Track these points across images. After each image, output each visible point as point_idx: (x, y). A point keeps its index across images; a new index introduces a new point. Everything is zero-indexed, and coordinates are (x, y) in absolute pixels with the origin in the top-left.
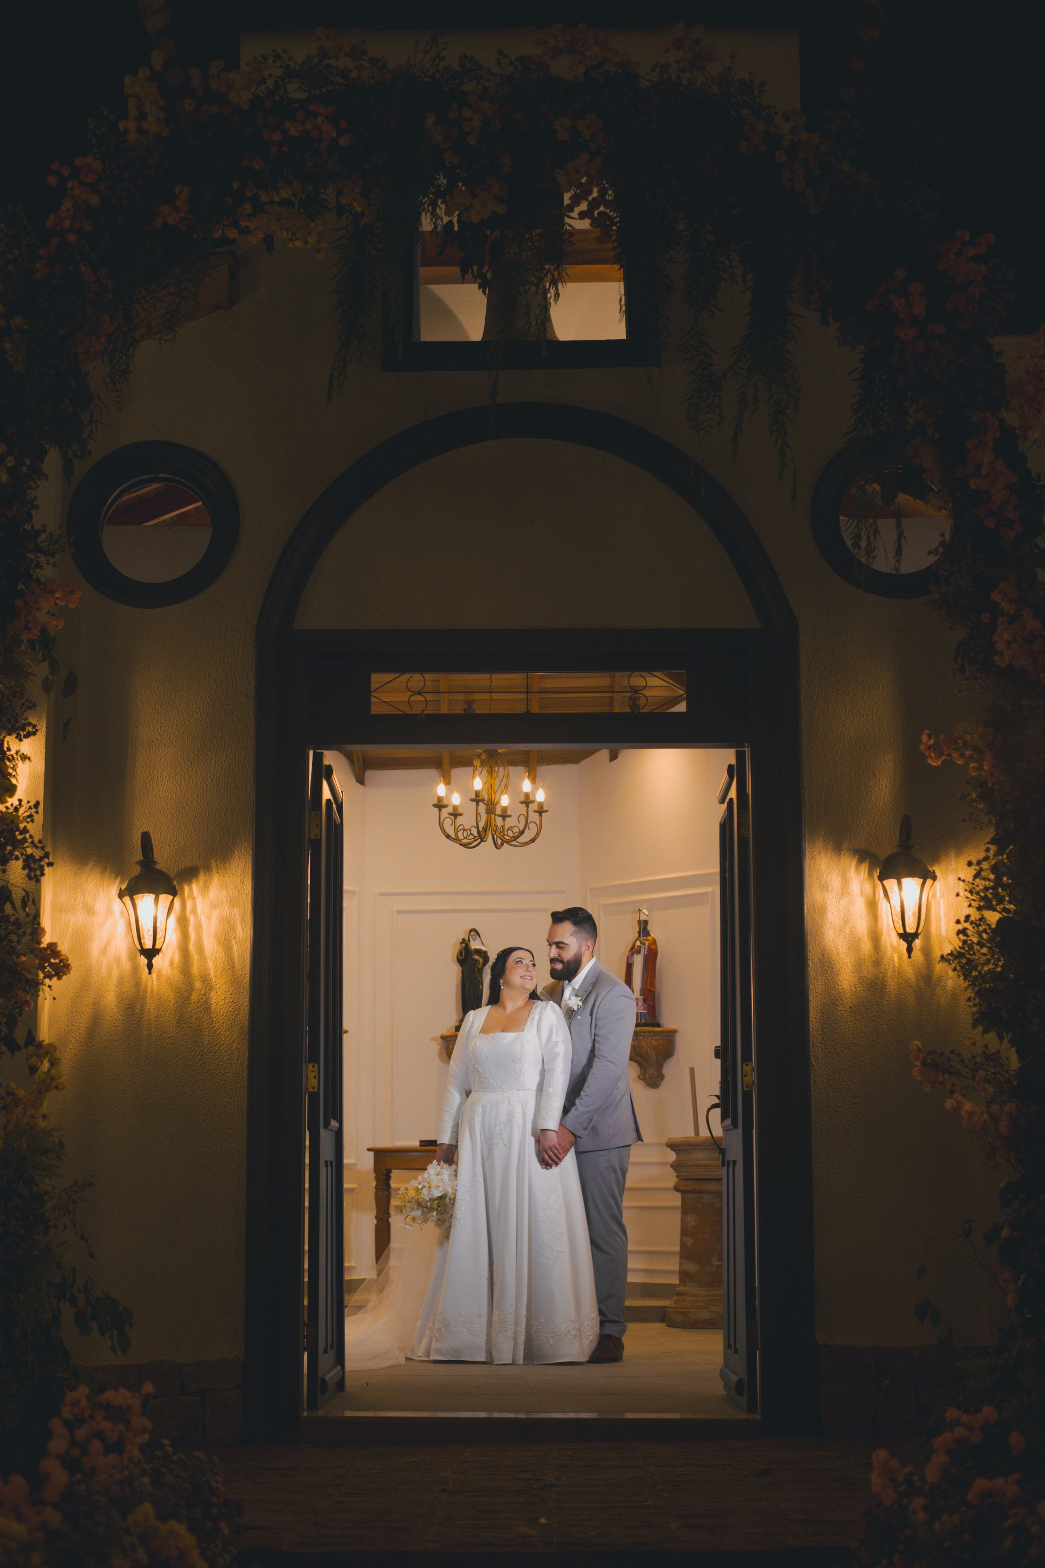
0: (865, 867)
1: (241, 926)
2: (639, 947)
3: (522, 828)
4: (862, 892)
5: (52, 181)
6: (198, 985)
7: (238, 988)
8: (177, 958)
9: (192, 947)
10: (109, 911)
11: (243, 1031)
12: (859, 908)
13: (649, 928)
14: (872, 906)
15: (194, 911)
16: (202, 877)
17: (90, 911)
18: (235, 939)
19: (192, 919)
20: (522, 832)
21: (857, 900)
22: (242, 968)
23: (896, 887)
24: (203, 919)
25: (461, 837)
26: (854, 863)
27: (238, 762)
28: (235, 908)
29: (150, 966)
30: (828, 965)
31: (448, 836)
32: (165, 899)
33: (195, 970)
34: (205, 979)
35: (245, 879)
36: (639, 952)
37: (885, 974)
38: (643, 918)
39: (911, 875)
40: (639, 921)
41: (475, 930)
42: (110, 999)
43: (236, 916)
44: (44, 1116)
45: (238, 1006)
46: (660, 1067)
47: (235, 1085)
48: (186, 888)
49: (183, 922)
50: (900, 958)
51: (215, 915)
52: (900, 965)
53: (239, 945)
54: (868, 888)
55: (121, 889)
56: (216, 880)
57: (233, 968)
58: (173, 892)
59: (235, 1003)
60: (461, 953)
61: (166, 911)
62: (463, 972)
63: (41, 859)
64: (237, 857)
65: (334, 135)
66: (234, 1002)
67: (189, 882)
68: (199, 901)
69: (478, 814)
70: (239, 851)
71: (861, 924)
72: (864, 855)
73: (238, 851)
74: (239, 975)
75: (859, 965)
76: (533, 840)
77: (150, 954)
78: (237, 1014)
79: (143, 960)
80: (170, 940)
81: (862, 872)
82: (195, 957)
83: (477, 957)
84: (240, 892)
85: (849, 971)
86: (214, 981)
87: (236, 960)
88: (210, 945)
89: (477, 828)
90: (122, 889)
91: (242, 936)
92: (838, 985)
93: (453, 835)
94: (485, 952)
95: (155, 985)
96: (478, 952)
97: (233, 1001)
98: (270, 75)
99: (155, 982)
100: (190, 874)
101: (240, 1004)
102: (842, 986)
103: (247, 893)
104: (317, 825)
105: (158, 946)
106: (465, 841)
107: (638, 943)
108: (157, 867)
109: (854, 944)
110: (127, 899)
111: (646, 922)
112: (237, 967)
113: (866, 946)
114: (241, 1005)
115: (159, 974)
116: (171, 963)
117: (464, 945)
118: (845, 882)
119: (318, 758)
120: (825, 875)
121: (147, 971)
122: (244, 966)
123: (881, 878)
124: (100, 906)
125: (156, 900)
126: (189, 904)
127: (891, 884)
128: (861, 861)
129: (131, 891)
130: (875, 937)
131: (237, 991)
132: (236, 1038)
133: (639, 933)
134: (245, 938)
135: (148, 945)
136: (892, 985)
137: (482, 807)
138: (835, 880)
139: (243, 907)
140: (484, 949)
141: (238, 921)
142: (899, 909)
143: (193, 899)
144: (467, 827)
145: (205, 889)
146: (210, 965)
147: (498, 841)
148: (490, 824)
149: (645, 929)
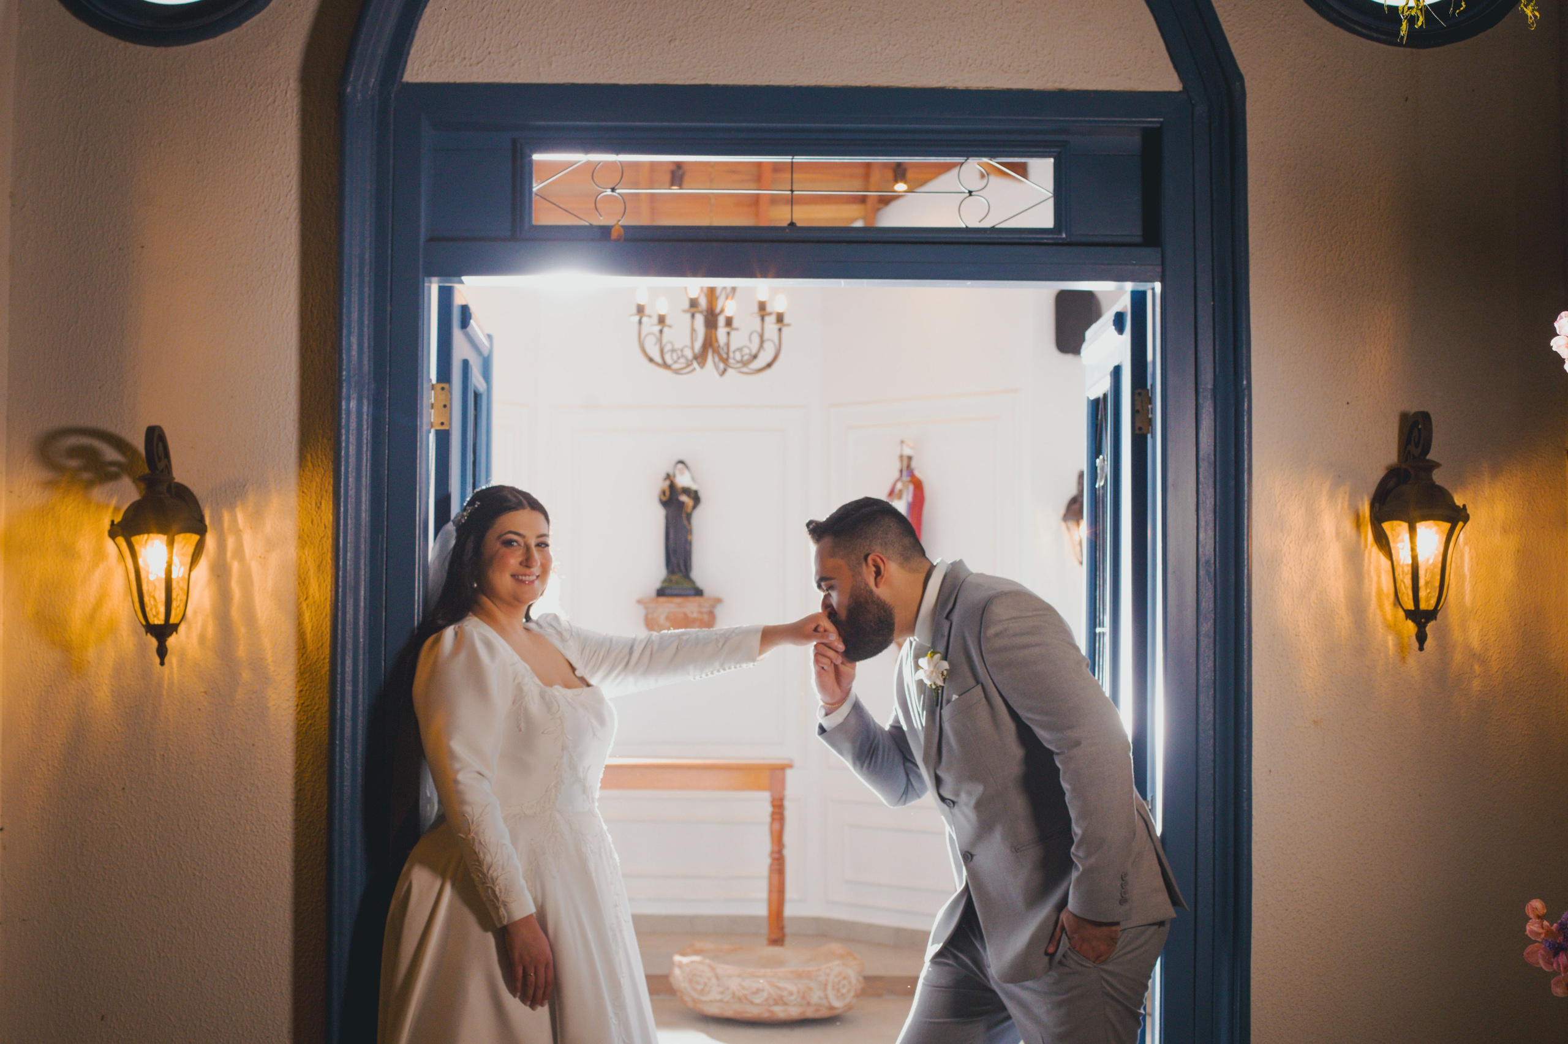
1: (316, 579)
2: (901, 491)
3: (754, 351)
6: (246, 675)
7: (312, 682)
8: (211, 631)
9: (235, 614)
10: (99, 555)
11: (321, 753)
13: (914, 464)
15: (239, 552)
17: (68, 551)
18: (307, 601)
19: (235, 566)
20: (755, 357)
21: (1329, 547)
22: (318, 649)
23: (1403, 535)
24: (254, 566)
25: (669, 361)
27: (312, 305)
28: (307, 548)
29: (162, 652)
31: (651, 360)
32: (186, 542)
33: (241, 651)
34: (257, 665)
35: (323, 502)
37: (1372, 668)
40: (901, 457)
41: (681, 462)
42: (103, 695)
43: (309, 563)
45: (313, 711)
47: (308, 841)
48: (226, 517)
49: (220, 573)
51: (274, 559)
53: (313, 611)
54: (1348, 526)
55: (113, 522)
56: (276, 502)
57: (304, 647)
58: (202, 527)
59: (308, 706)
60: (664, 493)
61: (189, 559)
62: (667, 518)
64: (310, 465)
66: (306, 704)
67: (232, 507)
68: (247, 537)
69: (693, 329)
70: (314, 455)
71: (1336, 586)
73: (311, 455)
74: (314, 660)
75: (1329, 653)
76: (769, 365)
77: (162, 632)
78: (311, 724)
79: (154, 642)
81: (1340, 501)
82: (241, 630)
83: (684, 498)
84: (315, 522)
85: (1315, 664)
86: (273, 669)
87: (309, 637)
88: (266, 610)
89: (692, 348)
90: (116, 522)
91: (317, 595)
92: (1296, 685)
93: (658, 359)
94: (696, 492)
95: (175, 676)
96: (686, 491)
97: (303, 703)
99: (175, 670)
100: (232, 492)
101: (316, 708)
102: (1302, 687)
103: (327, 525)
104: (445, 406)
105: (173, 620)
106: (675, 366)
107: (899, 486)
109: (1323, 618)
110: (121, 540)
111: (910, 458)
112: (311, 646)
114: (318, 709)
115: (180, 658)
116: (202, 639)
117: (668, 483)
119: (446, 295)
120: (1279, 505)
121: (157, 660)
122: (322, 645)
124: (85, 545)
125: (171, 543)
126: (231, 542)
127: (1394, 528)
129: (128, 528)
130: (1358, 609)
131: (310, 686)
132: (308, 763)
133: (901, 471)
134: (323, 599)
135: (158, 620)
137: (700, 319)
138: (1294, 515)
139: (320, 548)
140: (694, 487)
141: (311, 572)
142: (1407, 572)
143: (238, 533)
144: (678, 346)
145: (256, 518)
146: (267, 643)
147: (722, 366)
148: (709, 343)
149: (909, 467)
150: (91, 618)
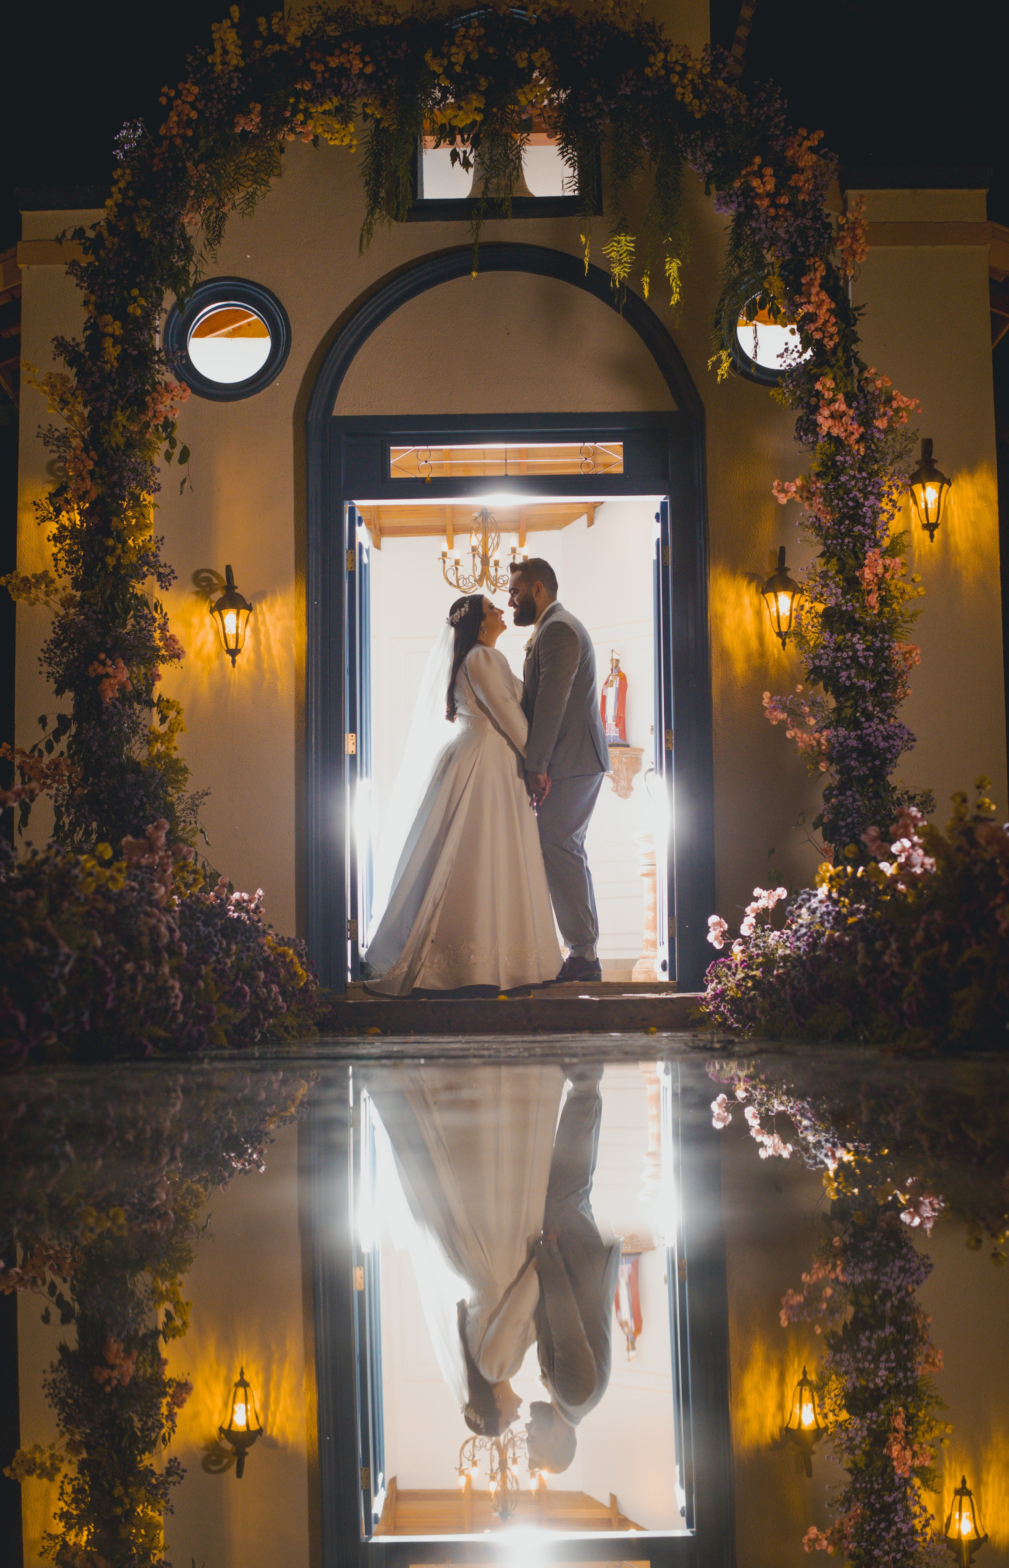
0: (753, 587)
1: (297, 634)
2: (612, 682)
4: (751, 604)
5: (163, 100)
6: (268, 676)
8: (252, 657)
9: (262, 649)
10: (202, 625)
12: (749, 615)
14: (759, 614)
15: (264, 623)
16: (269, 599)
17: (188, 624)
18: (295, 643)
19: (263, 629)
21: (747, 610)
23: (773, 599)
24: (270, 628)
25: (461, 584)
26: (745, 583)
28: (293, 621)
29: (234, 662)
30: (726, 656)
31: (451, 584)
32: (244, 613)
33: (265, 666)
34: (273, 672)
35: (301, 600)
36: (612, 686)
37: (768, 663)
38: (616, 657)
39: (785, 589)
40: (612, 659)
42: (204, 687)
43: (294, 626)
44: (175, 748)
46: (629, 780)
48: (258, 607)
49: (256, 631)
50: (779, 652)
51: (280, 625)
52: (779, 657)
53: (297, 647)
54: (756, 601)
55: (211, 606)
56: (279, 600)
58: (250, 608)
61: (245, 622)
63: (169, 574)
65: (361, 66)
67: (260, 602)
68: (268, 617)
69: (474, 565)
71: (750, 627)
72: (752, 577)
75: (748, 657)
77: (234, 653)
79: (229, 658)
80: (247, 644)
81: (750, 589)
82: (265, 656)
84: (297, 608)
85: (742, 662)
86: (279, 673)
87: (295, 658)
88: (276, 648)
89: (474, 576)
90: (213, 606)
91: (298, 640)
92: (733, 671)
93: (455, 584)
95: (236, 678)
98: (315, 21)
99: (236, 675)
100: (261, 596)
102: (736, 672)
103: (302, 609)
104: (353, 560)
105: (239, 647)
107: (611, 678)
108: (236, 591)
109: (746, 643)
110: (216, 614)
112: (296, 663)
113: (754, 644)
114: (300, 690)
115: (240, 667)
116: (248, 660)
118: (739, 597)
119: (352, 507)
120: (724, 592)
121: (231, 665)
122: (301, 662)
123: (764, 592)
124: (195, 620)
125: (238, 614)
126: (260, 618)
127: (770, 596)
128: (750, 582)
129: (219, 607)
130: (761, 638)
133: (612, 669)
134: (301, 642)
135: (232, 646)
136: (773, 671)
137: (478, 561)
138: (731, 596)
139: (300, 621)
141: (296, 630)
142: (775, 614)
143: (263, 614)
144: (466, 576)
145: (272, 607)
146: (277, 662)
147: (493, 588)
148: (484, 574)
149: (617, 666)
150: (199, 653)
